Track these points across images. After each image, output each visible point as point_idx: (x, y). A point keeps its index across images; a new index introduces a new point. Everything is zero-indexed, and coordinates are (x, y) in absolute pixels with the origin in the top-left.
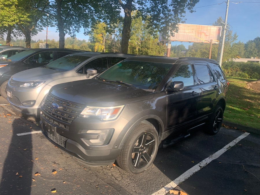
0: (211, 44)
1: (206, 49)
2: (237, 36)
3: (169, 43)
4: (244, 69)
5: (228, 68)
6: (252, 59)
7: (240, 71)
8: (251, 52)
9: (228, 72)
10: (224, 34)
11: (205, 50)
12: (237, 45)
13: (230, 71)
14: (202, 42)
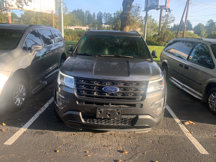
0: (53, 14)
1: (46, 18)
2: (68, 9)
3: (8, 10)
4: (79, 35)
5: (69, 35)
6: (77, 27)
7: (78, 36)
8: (74, 21)
9: (70, 38)
10: (62, 6)
11: (44, 19)
12: (68, 16)
13: (71, 37)
14: (41, 12)
